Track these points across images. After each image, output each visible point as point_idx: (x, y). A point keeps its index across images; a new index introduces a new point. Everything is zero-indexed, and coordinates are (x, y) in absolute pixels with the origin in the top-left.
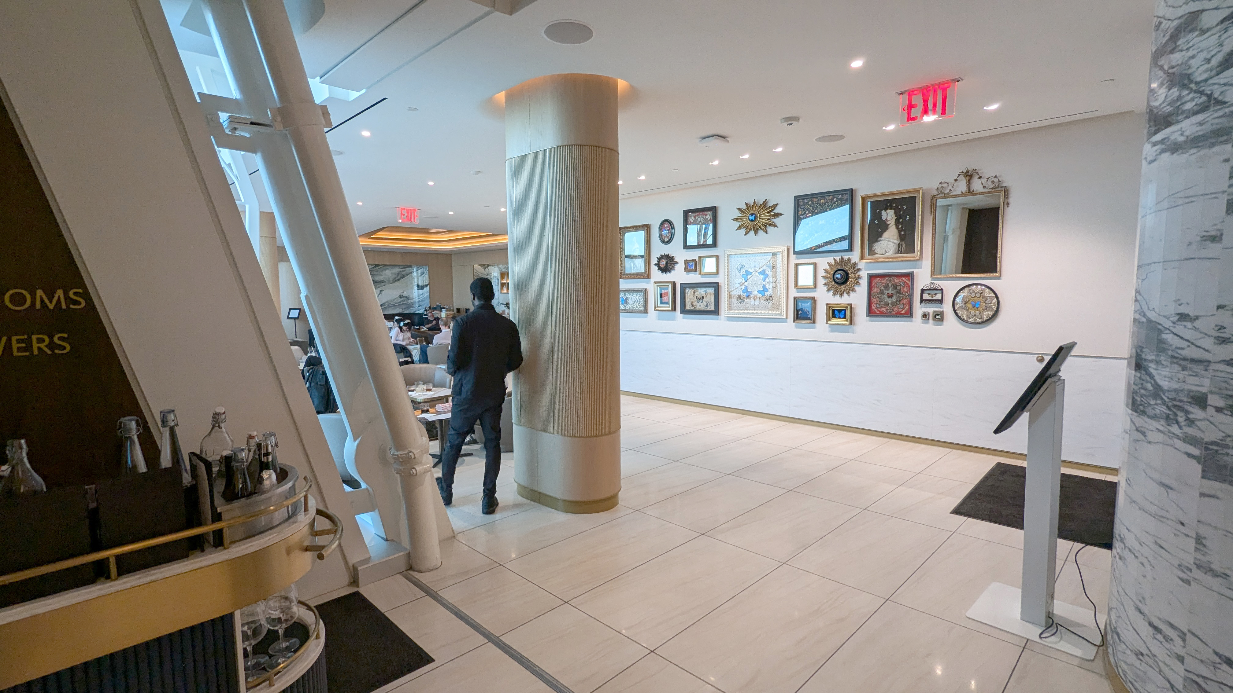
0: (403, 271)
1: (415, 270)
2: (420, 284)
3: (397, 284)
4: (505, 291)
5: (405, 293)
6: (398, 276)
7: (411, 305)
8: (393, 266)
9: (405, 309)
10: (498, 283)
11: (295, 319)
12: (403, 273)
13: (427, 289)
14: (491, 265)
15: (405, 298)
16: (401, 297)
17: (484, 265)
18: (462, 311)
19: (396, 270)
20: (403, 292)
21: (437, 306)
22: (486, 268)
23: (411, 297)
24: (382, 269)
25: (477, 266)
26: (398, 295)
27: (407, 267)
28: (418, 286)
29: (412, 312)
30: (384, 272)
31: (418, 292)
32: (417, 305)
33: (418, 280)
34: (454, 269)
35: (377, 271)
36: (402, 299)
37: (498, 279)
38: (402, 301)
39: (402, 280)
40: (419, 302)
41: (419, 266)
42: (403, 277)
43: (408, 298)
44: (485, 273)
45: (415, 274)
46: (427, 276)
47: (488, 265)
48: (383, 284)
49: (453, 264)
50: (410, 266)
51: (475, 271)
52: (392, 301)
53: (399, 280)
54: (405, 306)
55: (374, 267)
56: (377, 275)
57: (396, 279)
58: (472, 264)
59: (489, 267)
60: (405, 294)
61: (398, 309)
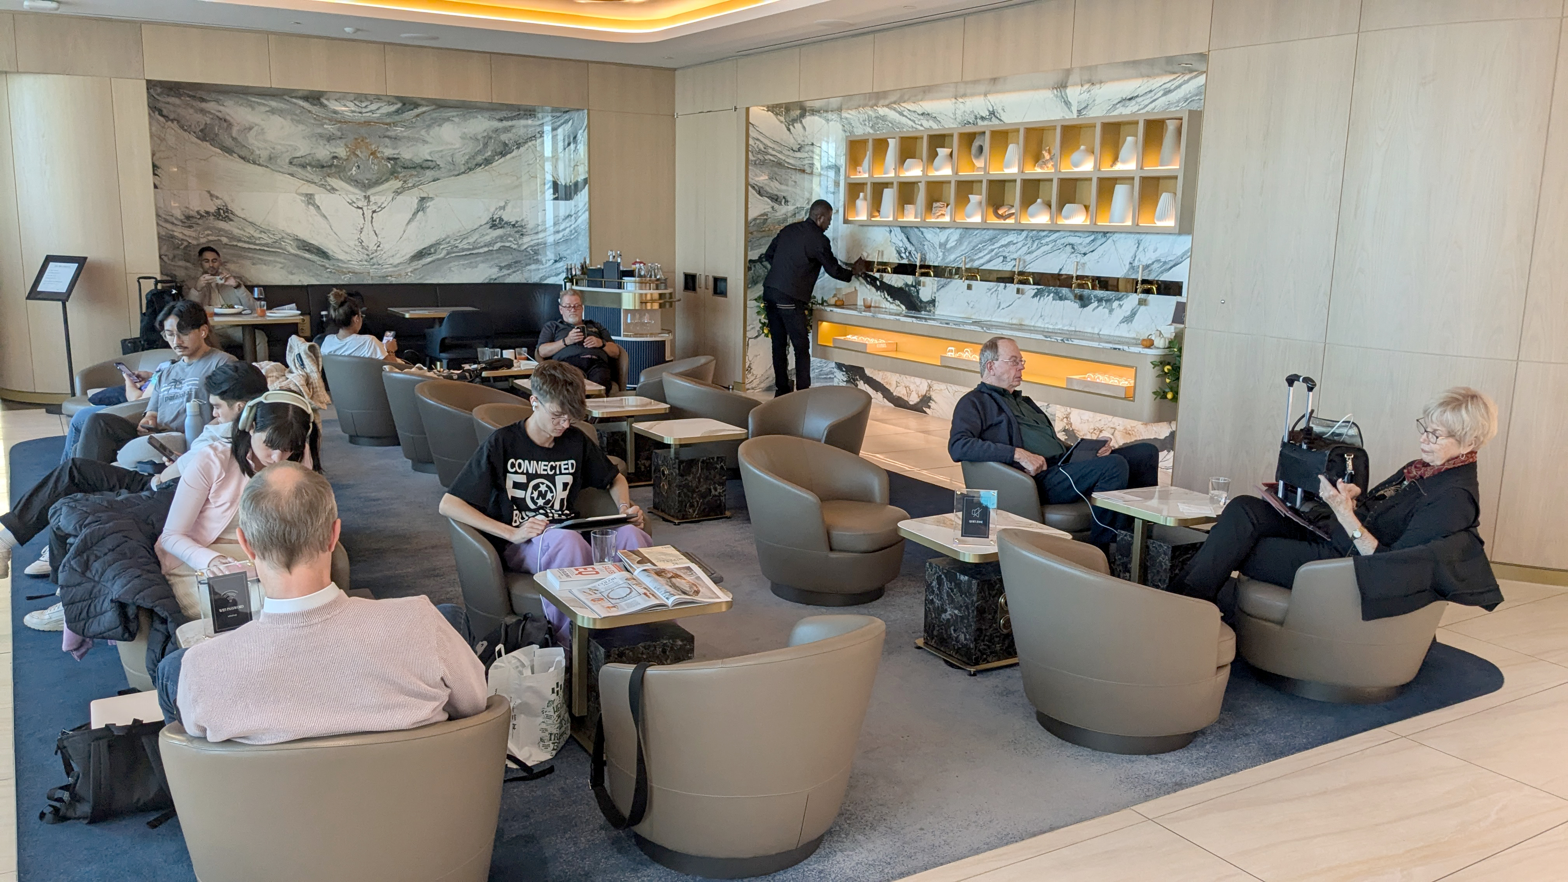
0: (507, 130)
1: (547, 128)
2: (562, 181)
3: (480, 175)
4: (863, 216)
5: (509, 209)
6: (486, 145)
7: (533, 255)
8: (467, 108)
9: (509, 266)
10: (837, 184)
11: (63, 298)
12: (504, 137)
13: (582, 197)
14: (814, 112)
15: (508, 230)
16: (495, 223)
17: (788, 107)
18: (701, 282)
19: (481, 125)
20: (503, 208)
21: (607, 263)
22: (794, 121)
23: (531, 225)
24: (427, 117)
25: (759, 114)
26: (485, 218)
27: (518, 117)
28: (555, 185)
29: (535, 279)
30: (435, 131)
31: (556, 209)
32: (550, 255)
33: (555, 167)
34: (680, 124)
35: (410, 126)
36: (499, 232)
37: (837, 169)
38: (501, 238)
39: (500, 163)
40: (557, 243)
41: (562, 112)
42: (504, 151)
43: (519, 228)
44: (792, 142)
45: (548, 139)
46: (582, 148)
47: (804, 111)
48: (429, 174)
49: (679, 110)
50: (530, 112)
51: (753, 133)
52: (464, 238)
53: (488, 162)
54: (507, 259)
55: (397, 112)
56: (409, 139)
57: (479, 159)
58: (742, 106)
59: (808, 120)
60: (508, 216)
61: (481, 266)
